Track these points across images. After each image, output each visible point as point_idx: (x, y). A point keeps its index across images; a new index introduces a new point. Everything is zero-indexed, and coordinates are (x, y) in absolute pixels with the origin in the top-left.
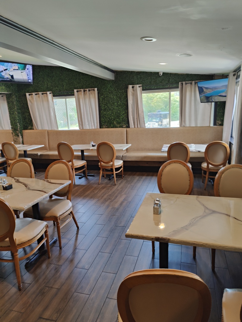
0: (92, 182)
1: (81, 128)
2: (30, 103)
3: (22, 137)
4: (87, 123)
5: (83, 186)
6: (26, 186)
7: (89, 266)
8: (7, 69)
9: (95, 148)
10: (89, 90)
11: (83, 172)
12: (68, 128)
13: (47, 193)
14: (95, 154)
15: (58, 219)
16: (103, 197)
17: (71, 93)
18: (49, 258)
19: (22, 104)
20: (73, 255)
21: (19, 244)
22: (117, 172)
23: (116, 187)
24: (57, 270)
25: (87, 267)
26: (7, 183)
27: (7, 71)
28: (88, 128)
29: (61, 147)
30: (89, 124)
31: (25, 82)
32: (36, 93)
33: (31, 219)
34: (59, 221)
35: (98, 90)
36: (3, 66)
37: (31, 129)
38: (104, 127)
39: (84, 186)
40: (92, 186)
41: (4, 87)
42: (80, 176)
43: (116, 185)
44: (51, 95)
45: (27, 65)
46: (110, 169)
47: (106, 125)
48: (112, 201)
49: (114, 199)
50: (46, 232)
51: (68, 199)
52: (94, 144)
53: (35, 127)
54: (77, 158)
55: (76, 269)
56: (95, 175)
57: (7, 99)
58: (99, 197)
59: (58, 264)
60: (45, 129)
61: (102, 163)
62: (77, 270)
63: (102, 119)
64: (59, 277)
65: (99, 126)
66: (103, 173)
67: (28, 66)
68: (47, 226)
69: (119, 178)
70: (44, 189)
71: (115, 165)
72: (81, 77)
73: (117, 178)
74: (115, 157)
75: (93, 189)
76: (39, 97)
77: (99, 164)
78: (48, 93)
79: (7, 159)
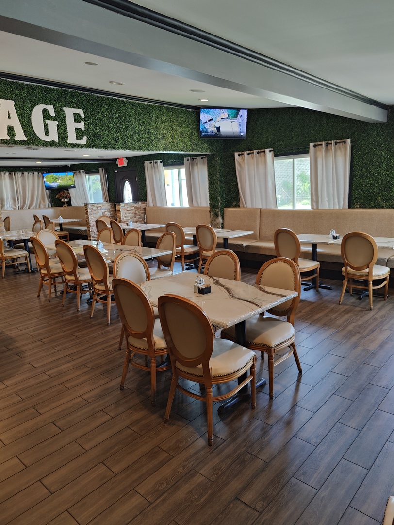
0: (326, 298)
1: (315, 207)
2: (239, 168)
3: (223, 219)
4: (326, 199)
5: (310, 303)
6: (229, 291)
7: (319, 441)
8: (212, 119)
9: (339, 241)
10: (336, 144)
11: (311, 280)
12: (293, 206)
13: (260, 307)
14: (338, 252)
15: (272, 351)
16: (346, 327)
17: (303, 149)
18: (253, 408)
19: (228, 169)
20: (290, 414)
21: (215, 377)
22: (375, 288)
23: (372, 313)
24: (265, 431)
25: (314, 441)
26: (204, 284)
27: (212, 121)
28: (327, 207)
29: (280, 236)
30: (329, 201)
31: (234, 137)
32: (250, 152)
33: (232, 343)
34: (273, 354)
35: (352, 142)
36: (208, 115)
37: (235, 206)
38: (357, 206)
39: (313, 303)
40: (327, 306)
41: (206, 145)
42: (306, 287)
43: (371, 310)
44: (271, 153)
45: (241, 110)
46: (363, 281)
47: (362, 203)
48: (364, 338)
49: (367, 335)
50: (252, 367)
51: (288, 321)
52: (335, 235)
53: (243, 204)
54: (305, 255)
55: (295, 438)
56: (333, 287)
57: (207, 163)
58: (340, 326)
59: (267, 422)
60: (256, 207)
61: (349, 268)
62: (297, 442)
63: (355, 193)
64: (269, 443)
65: (347, 204)
66: (349, 285)
67: (241, 112)
68: (255, 359)
69: (379, 299)
70: (255, 300)
71: (373, 274)
72: (325, 121)
73: (375, 298)
74: (375, 260)
75: (328, 310)
76: (253, 157)
77: (343, 269)
78: (267, 150)
79: (201, 249)
